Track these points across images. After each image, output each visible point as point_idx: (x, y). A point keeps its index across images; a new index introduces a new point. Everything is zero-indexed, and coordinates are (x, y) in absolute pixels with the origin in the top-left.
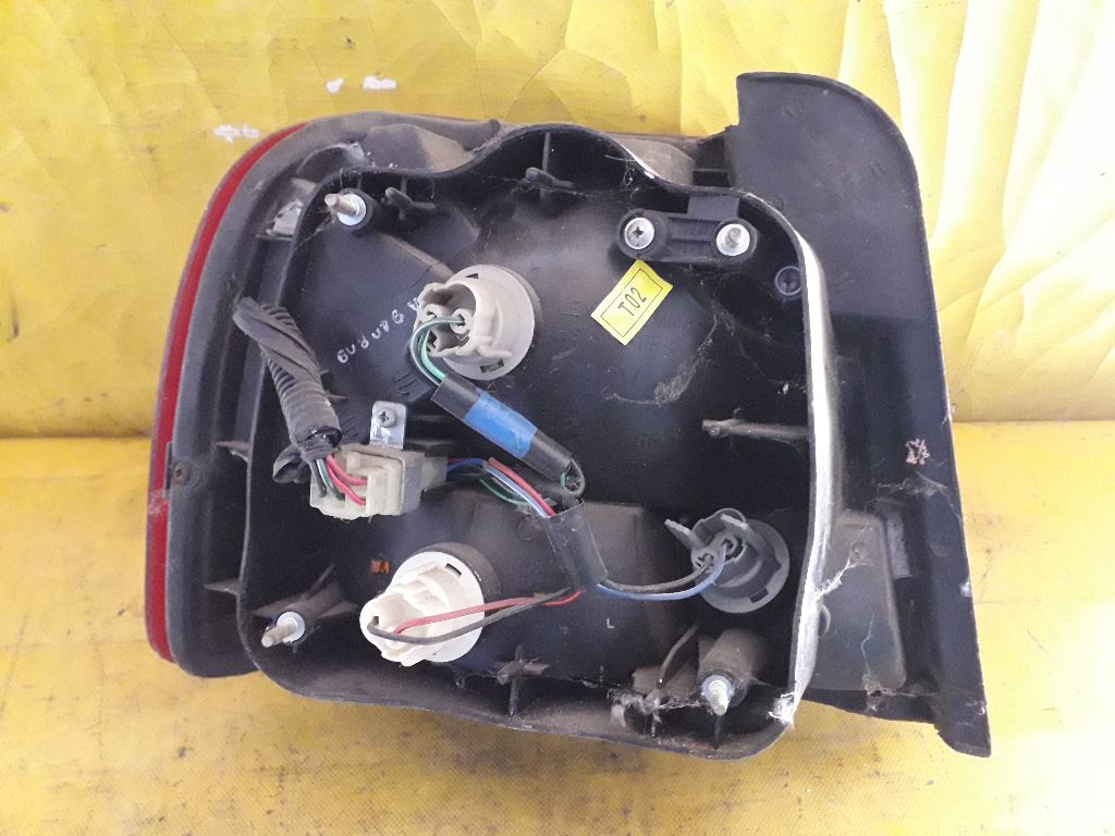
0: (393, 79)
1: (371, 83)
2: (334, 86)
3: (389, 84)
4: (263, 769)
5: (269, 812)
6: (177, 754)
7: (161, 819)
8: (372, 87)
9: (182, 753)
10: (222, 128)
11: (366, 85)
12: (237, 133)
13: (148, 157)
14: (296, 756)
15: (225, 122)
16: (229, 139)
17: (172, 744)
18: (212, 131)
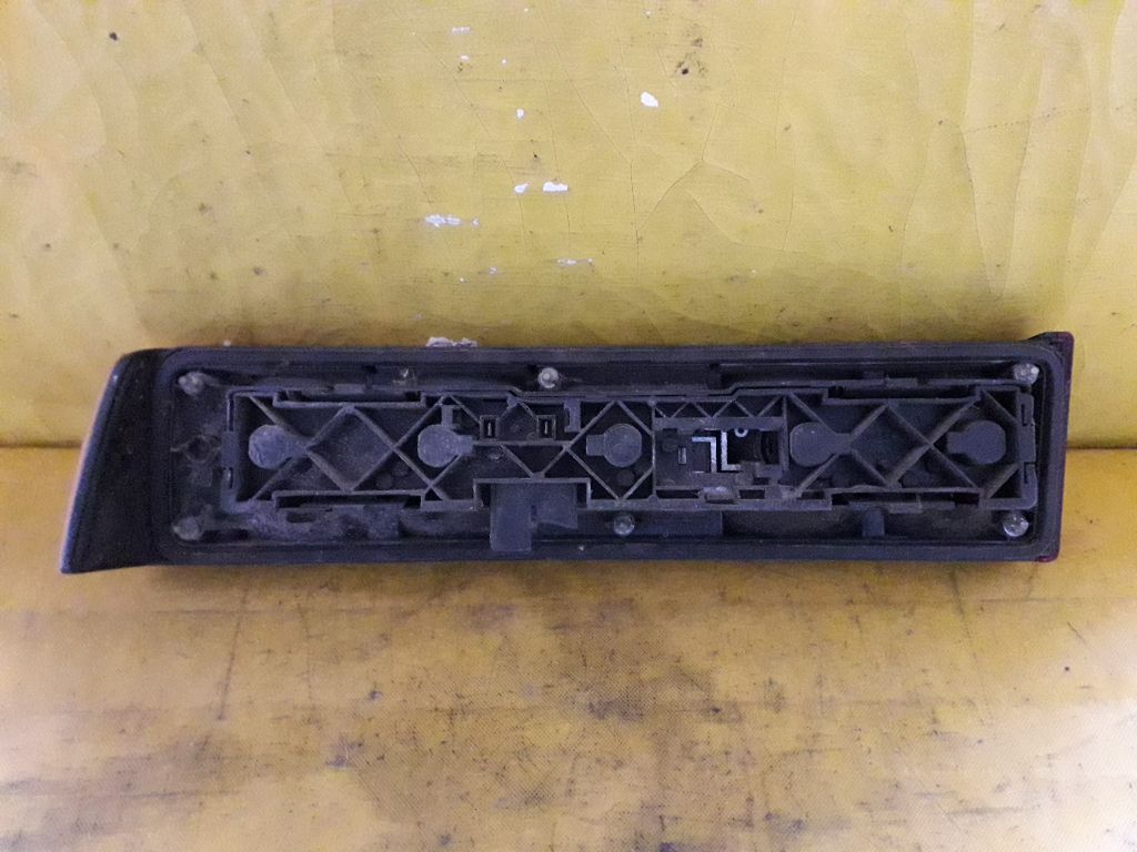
0: (564, 184)
1: (549, 187)
2: (520, 189)
3: (563, 187)
4: (436, 709)
5: (443, 742)
6: (368, 697)
7: (360, 745)
8: (551, 190)
9: (373, 695)
10: (432, 217)
11: (545, 189)
12: (444, 221)
13: (373, 235)
14: (462, 700)
15: (434, 213)
16: (437, 225)
17: (365, 689)
18: (423, 219)
